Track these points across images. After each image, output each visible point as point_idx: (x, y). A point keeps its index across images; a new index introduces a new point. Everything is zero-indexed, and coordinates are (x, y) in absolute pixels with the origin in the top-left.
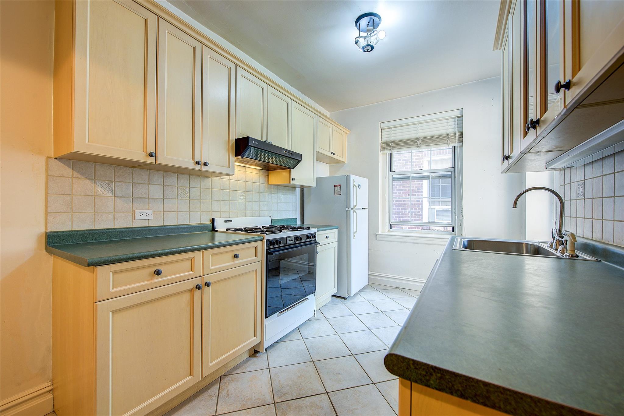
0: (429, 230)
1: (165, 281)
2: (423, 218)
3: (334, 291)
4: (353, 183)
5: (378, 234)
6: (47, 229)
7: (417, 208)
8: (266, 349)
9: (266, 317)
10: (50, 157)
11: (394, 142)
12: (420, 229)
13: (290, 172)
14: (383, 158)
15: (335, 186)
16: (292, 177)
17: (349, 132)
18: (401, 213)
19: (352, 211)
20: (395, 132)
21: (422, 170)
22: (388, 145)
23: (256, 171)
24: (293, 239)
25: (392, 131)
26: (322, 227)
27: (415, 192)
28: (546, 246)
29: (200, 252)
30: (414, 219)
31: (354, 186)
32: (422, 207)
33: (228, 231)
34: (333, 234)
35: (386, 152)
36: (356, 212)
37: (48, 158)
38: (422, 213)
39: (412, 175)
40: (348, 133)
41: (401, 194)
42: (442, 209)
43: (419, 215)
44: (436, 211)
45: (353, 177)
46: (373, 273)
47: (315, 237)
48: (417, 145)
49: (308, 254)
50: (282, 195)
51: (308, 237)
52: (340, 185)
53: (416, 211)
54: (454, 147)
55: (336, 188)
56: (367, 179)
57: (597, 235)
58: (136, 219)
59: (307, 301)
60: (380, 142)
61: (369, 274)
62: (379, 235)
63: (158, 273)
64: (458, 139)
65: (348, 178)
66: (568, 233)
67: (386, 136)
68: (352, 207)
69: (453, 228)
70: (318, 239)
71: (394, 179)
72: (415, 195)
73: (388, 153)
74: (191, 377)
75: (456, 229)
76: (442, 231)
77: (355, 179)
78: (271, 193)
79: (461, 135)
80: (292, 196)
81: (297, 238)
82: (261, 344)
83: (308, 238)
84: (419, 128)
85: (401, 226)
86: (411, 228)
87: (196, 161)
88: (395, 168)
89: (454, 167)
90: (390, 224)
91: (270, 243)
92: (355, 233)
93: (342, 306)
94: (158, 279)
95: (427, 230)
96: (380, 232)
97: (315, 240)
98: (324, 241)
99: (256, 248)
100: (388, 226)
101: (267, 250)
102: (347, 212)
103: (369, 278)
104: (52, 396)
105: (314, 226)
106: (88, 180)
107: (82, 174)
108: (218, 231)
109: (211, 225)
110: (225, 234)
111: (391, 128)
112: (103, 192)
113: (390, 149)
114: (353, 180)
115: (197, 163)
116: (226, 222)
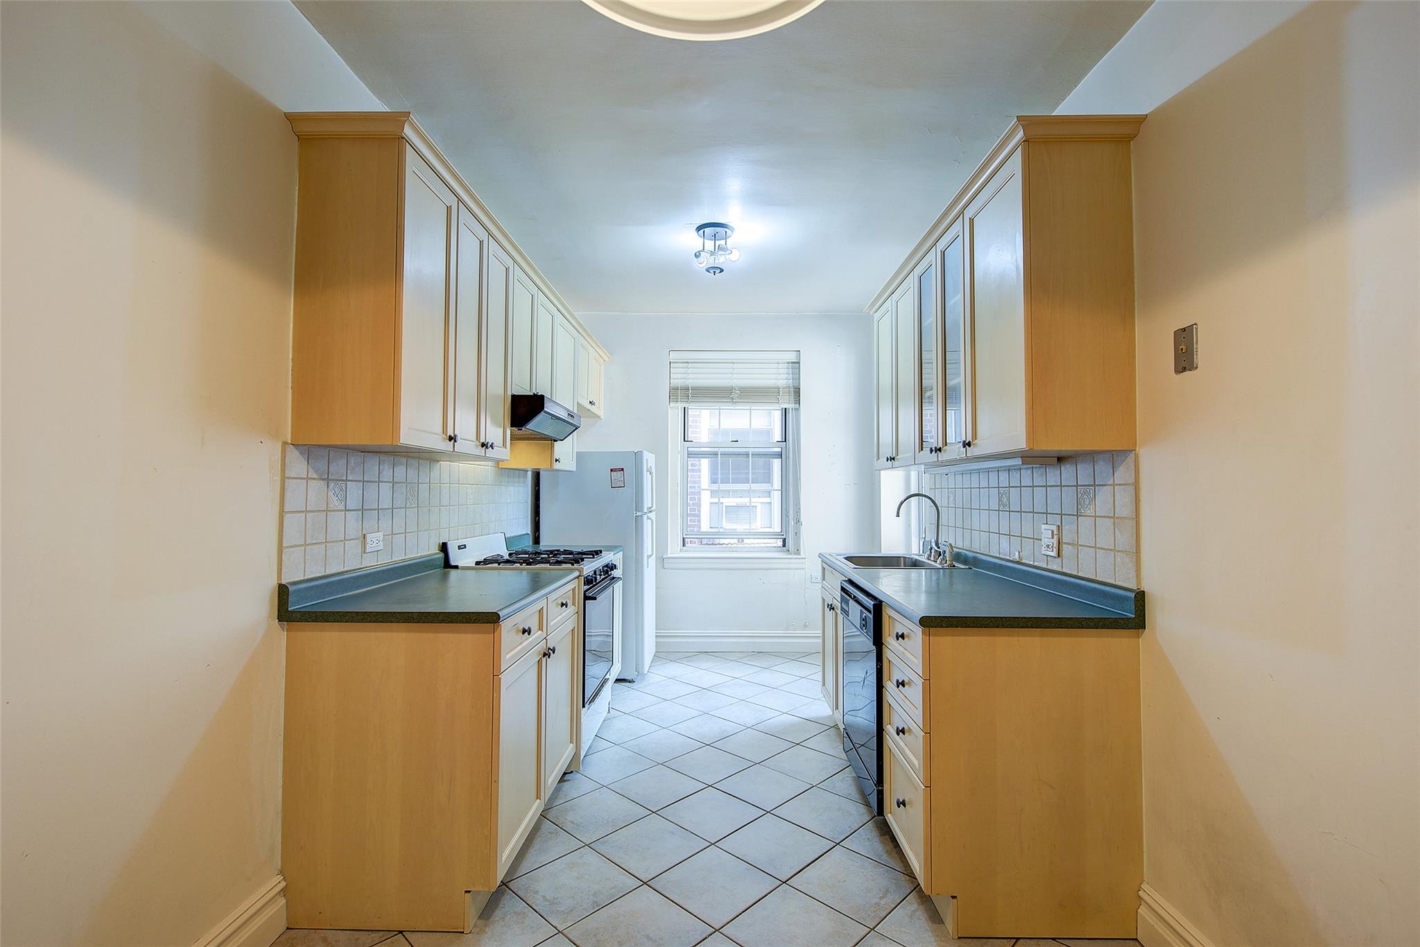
0: (713, 544)
1: (528, 644)
2: (702, 521)
4: (648, 466)
5: (665, 557)
6: (281, 579)
10: (287, 442)
11: (694, 390)
12: (695, 543)
13: (552, 446)
14: (674, 416)
15: (612, 470)
16: (556, 456)
17: (609, 358)
19: (645, 518)
20: (695, 371)
22: (685, 394)
24: (600, 572)
25: (689, 369)
28: (923, 559)
29: (546, 600)
31: (649, 470)
32: (699, 499)
33: (479, 565)
35: (675, 403)
36: (651, 519)
37: (285, 443)
38: (699, 511)
39: (722, 449)
40: (607, 359)
42: (734, 504)
43: (695, 515)
44: (724, 507)
45: (646, 455)
47: (615, 567)
48: (733, 399)
50: (512, 488)
51: (609, 568)
52: (623, 469)
54: (786, 409)
55: (614, 473)
56: (654, 456)
57: (967, 545)
58: (368, 551)
60: (669, 386)
62: (668, 558)
63: (525, 631)
64: (792, 398)
65: (637, 456)
66: (948, 544)
67: (680, 376)
68: (645, 509)
69: (784, 540)
70: (618, 573)
71: (690, 455)
73: (679, 407)
74: (538, 800)
75: (790, 542)
76: (735, 545)
79: (797, 392)
80: (523, 488)
82: (576, 756)
84: (735, 371)
87: (481, 442)
88: (689, 436)
89: (785, 441)
90: (684, 538)
91: (587, 581)
92: (649, 556)
94: (525, 642)
95: (709, 545)
96: (669, 554)
99: (574, 590)
100: (680, 542)
101: (584, 593)
102: (637, 518)
104: (284, 901)
105: (611, 548)
106: (322, 482)
107: (316, 471)
108: (456, 567)
109: (442, 555)
110: (474, 572)
111: (687, 363)
112: (335, 503)
113: (687, 400)
114: (647, 460)
115: (483, 445)
116: (459, 548)
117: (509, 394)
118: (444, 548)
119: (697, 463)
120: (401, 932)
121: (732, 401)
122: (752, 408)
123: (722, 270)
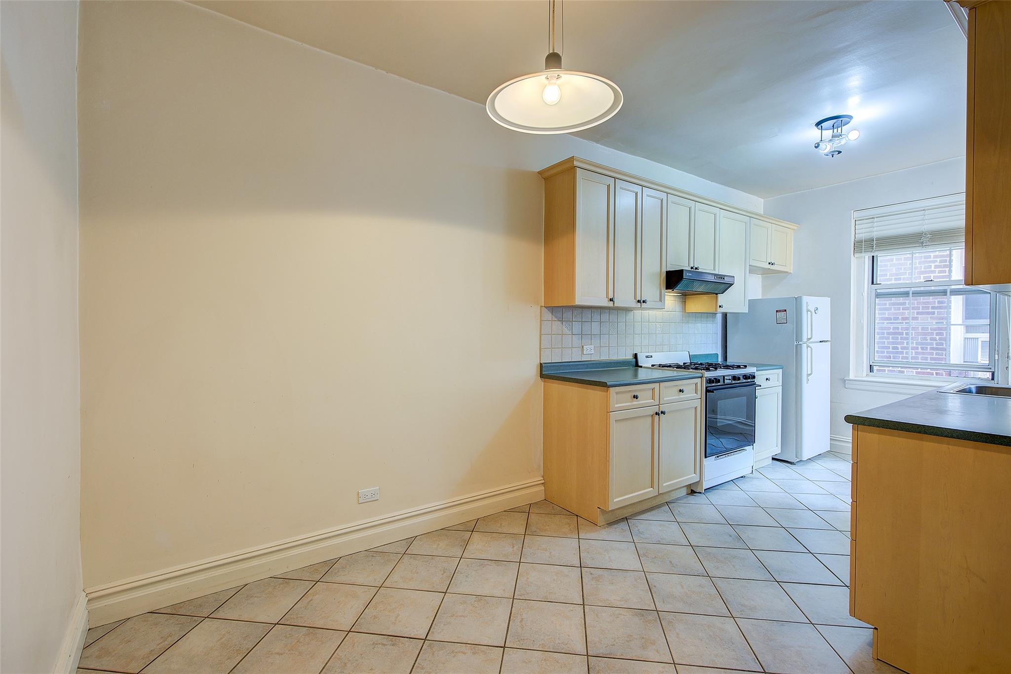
1: (639, 404)
2: (951, 356)
3: (776, 450)
4: (807, 307)
5: (848, 379)
6: (541, 361)
7: (938, 337)
8: (705, 490)
9: (706, 457)
10: (542, 306)
11: (877, 239)
13: (716, 297)
14: (859, 265)
15: (777, 311)
16: (719, 304)
17: (798, 227)
18: (899, 346)
19: (804, 346)
20: (881, 224)
21: (931, 281)
23: (672, 298)
24: (730, 378)
25: (874, 223)
26: (761, 366)
27: (933, 308)
29: (658, 384)
30: (929, 357)
31: (808, 311)
32: (949, 334)
33: (653, 366)
34: (776, 376)
35: (863, 254)
36: (810, 347)
38: (949, 346)
39: (913, 289)
40: (796, 228)
41: (901, 311)
43: (942, 349)
44: (979, 343)
45: (805, 299)
46: (837, 436)
47: (754, 377)
48: (922, 243)
49: (745, 397)
51: (746, 377)
52: (785, 311)
53: (935, 342)
55: (779, 314)
56: (830, 298)
58: (585, 354)
59: (744, 453)
60: (853, 240)
61: (831, 439)
62: (850, 380)
63: (636, 397)
65: (798, 301)
67: (863, 231)
68: (805, 339)
69: (993, 374)
70: (757, 381)
71: (878, 295)
72: (934, 313)
73: (867, 257)
74: (652, 489)
75: (999, 376)
77: (809, 302)
78: (688, 322)
80: (711, 325)
81: (735, 378)
82: (700, 483)
83: (745, 379)
84: (926, 217)
85: (900, 369)
86: (923, 373)
87: (637, 300)
88: (879, 279)
90: (871, 366)
91: (710, 381)
92: (808, 375)
93: (790, 470)
94: (636, 402)
96: (852, 377)
97: (754, 381)
98: (764, 384)
99: (696, 384)
100: (866, 368)
101: (706, 388)
102: (796, 347)
103: (830, 444)
104: (543, 488)
106: (559, 322)
107: (556, 317)
108: (641, 367)
109: (634, 360)
110: (650, 370)
111: (873, 218)
112: (566, 331)
113: (871, 250)
114: (807, 303)
115: (639, 301)
116: (647, 357)
117: (664, 270)
118: (636, 356)
119: (946, 300)
120: (577, 516)
121: (922, 244)
122: (914, 252)
123: (840, 152)
